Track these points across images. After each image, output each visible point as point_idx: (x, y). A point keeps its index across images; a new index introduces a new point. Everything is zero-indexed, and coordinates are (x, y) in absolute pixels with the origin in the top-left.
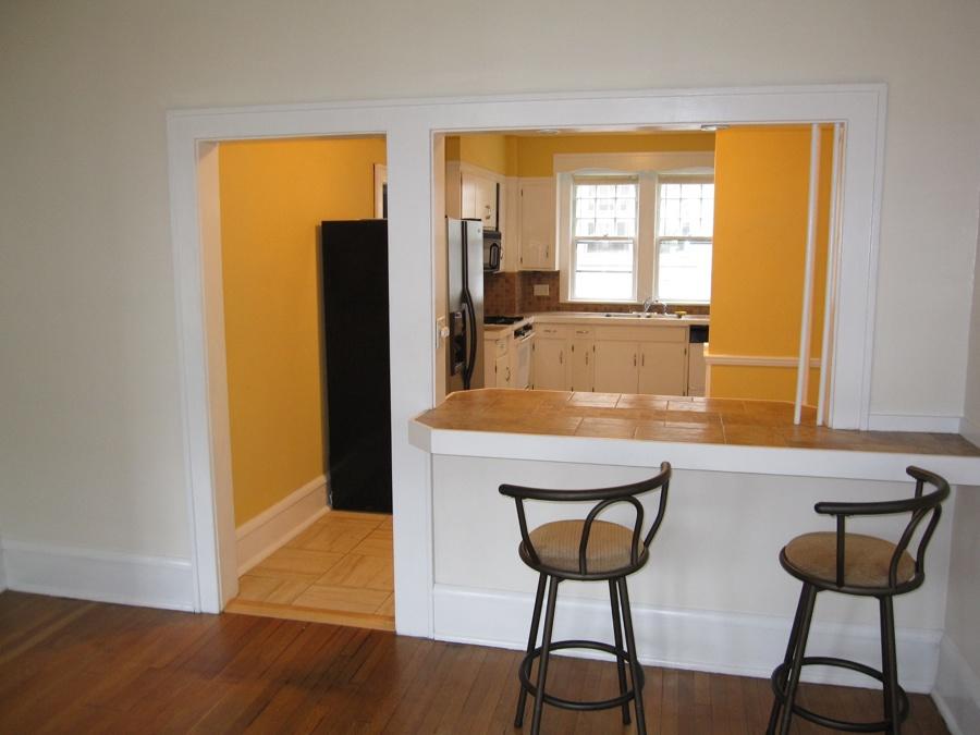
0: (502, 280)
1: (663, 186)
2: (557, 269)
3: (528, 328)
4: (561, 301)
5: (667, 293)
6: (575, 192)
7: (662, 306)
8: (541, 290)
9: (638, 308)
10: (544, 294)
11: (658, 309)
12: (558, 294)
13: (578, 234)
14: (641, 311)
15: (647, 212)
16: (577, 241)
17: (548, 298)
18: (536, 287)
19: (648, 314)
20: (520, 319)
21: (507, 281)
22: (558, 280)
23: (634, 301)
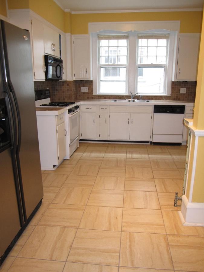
0: (65, 85)
1: (140, 40)
2: (91, 79)
3: (77, 107)
4: (94, 94)
5: (142, 90)
6: (99, 44)
7: (139, 96)
8: (85, 89)
9: (128, 97)
10: (86, 91)
11: (138, 97)
12: (92, 91)
13: (101, 63)
14: (130, 99)
15: (132, 52)
16: (101, 67)
17: (88, 93)
18: (82, 88)
19: (133, 100)
20: (73, 103)
21: (68, 85)
22: (92, 85)
23: (127, 94)
